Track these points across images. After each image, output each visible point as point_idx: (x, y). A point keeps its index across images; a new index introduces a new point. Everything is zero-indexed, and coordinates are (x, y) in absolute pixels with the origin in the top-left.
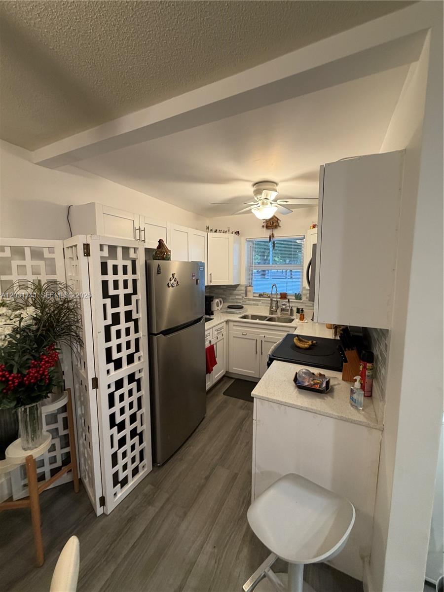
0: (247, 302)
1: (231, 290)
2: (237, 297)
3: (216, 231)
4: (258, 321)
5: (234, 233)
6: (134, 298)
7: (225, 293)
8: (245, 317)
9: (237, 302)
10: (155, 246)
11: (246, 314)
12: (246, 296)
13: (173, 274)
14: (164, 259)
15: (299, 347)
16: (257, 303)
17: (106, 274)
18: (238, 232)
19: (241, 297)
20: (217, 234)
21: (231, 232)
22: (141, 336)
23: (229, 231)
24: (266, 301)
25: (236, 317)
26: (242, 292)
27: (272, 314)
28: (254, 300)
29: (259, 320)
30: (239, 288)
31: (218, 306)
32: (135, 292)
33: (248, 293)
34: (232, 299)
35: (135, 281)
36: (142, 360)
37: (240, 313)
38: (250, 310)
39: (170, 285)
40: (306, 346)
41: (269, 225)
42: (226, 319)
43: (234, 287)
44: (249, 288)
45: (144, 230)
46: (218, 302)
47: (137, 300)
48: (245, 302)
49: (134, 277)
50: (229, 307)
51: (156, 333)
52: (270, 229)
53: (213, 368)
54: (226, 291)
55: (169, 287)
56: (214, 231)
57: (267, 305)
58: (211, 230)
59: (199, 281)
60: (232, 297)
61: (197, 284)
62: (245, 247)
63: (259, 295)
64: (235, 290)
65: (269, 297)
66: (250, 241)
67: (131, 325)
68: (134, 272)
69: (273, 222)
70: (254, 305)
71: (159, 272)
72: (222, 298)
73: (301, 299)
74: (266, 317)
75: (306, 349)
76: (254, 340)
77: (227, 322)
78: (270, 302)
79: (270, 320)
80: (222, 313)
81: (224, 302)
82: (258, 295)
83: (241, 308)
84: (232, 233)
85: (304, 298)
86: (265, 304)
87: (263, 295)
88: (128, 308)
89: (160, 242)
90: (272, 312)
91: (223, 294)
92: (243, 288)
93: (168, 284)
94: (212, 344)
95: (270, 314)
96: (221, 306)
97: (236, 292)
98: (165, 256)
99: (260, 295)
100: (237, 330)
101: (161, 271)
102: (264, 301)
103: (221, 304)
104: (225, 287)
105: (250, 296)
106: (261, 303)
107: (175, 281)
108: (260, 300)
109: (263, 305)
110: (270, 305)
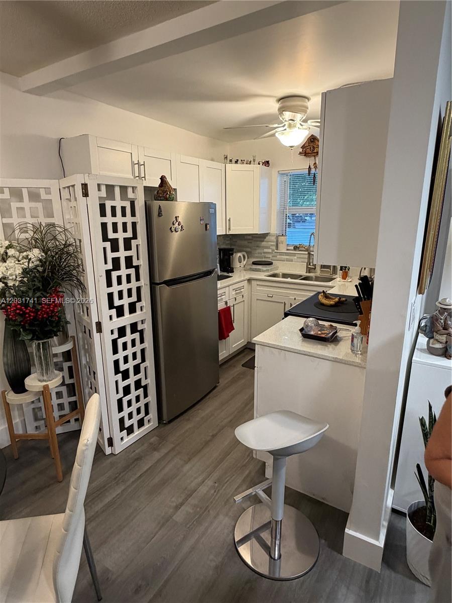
0: (278, 257)
1: (257, 241)
2: (266, 250)
3: (236, 162)
4: (289, 280)
5: (261, 164)
6: (134, 243)
7: (250, 245)
8: (274, 275)
9: (265, 257)
10: (156, 183)
11: (276, 272)
12: (277, 250)
13: (176, 217)
14: (167, 200)
15: (323, 304)
16: (292, 258)
17: (105, 216)
18: (268, 162)
19: (270, 251)
20: (239, 166)
21: (257, 162)
22: (143, 285)
23: (254, 160)
24: (302, 256)
25: (262, 276)
26: (272, 243)
27: (309, 273)
28: (286, 254)
29: (291, 278)
30: (267, 238)
31: (240, 262)
32: (135, 237)
33: (280, 246)
34: (258, 253)
35: (134, 225)
36: (144, 310)
37: (267, 271)
38: (282, 267)
39: (173, 229)
40: (332, 303)
41: (308, 151)
42: (247, 277)
43: (263, 237)
44: (281, 239)
45: (144, 165)
46: (240, 256)
47: (137, 245)
48: (276, 257)
49: (134, 219)
50: (254, 263)
51: (158, 282)
52: (310, 157)
53: (230, 334)
54: (251, 243)
55: (172, 232)
56: (233, 161)
57: (303, 260)
58: (231, 161)
59: (208, 226)
60: (259, 251)
61: (206, 230)
62: (277, 181)
63: (294, 248)
64: (263, 241)
65: (307, 250)
66: (284, 174)
67: (132, 271)
68: (133, 214)
69: (313, 147)
70: (288, 260)
71: (160, 214)
72: (247, 252)
74: (301, 276)
75: (331, 306)
76: (282, 303)
77: (249, 280)
78: (307, 256)
79: (306, 278)
80: (245, 270)
81: (248, 258)
82: (292, 248)
83: (270, 264)
84: (259, 164)
86: (301, 260)
87: (299, 248)
88: (128, 253)
89: (163, 179)
90: (309, 270)
91: (248, 247)
92: (273, 239)
93: (171, 228)
94: (228, 305)
95: (306, 273)
96: (245, 262)
97: (264, 244)
98: (168, 195)
99: (296, 248)
100: (261, 291)
101: (163, 213)
102: (299, 256)
103: (244, 260)
104: (250, 237)
105: (283, 249)
106: (296, 257)
107: (179, 225)
108: (294, 255)
109: (299, 260)
110: (307, 261)
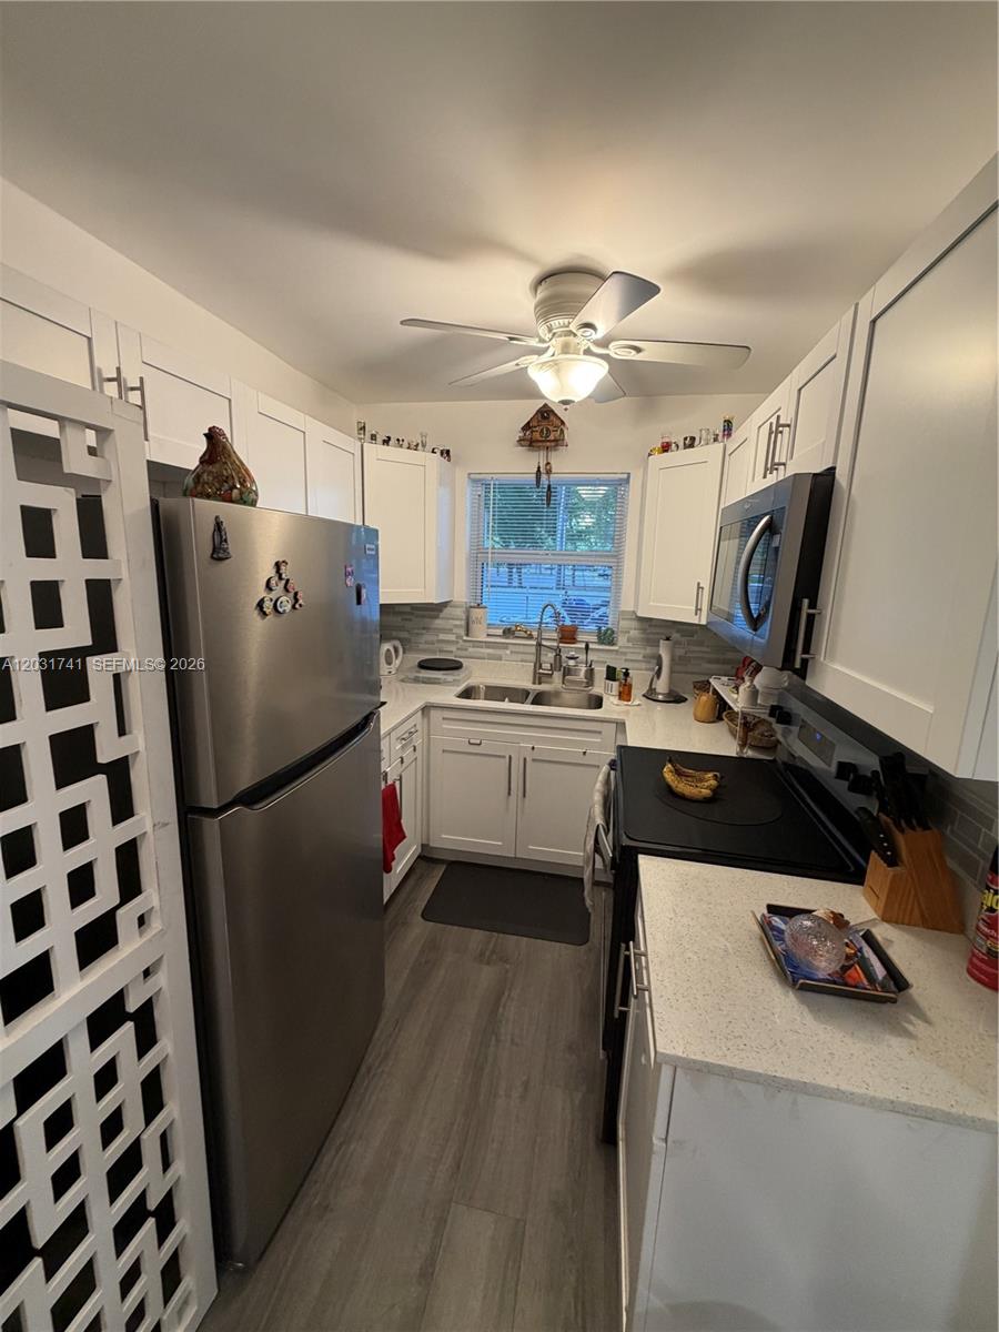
0: (471, 649)
1: (423, 616)
2: (442, 637)
3: (386, 442)
4: (506, 705)
5: (439, 453)
7: (408, 625)
8: (467, 693)
9: (441, 651)
11: (472, 682)
12: (467, 635)
13: (277, 565)
14: (233, 498)
16: (498, 652)
18: (448, 452)
19: (453, 638)
20: (391, 450)
21: (429, 448)
22: (148, 828)
23: (424, 446)
24: (521, 649)
25: (447, 695)
26: (458, 623)
27: (540, 683)
28: (488, 645)
29: (511, 701)
30: (447, 611)
31: (389, 663)
33: (474, 627)
34: (426, 643)
36: (156, 925)
37: (456, 683)
38: (479, 674)
39: (268, 606)
41: (537, 436)
42: (420, 704)
43: (434, 610)
44: (476, 613)
46: (388, 650)
47: (117, 678)
48: (466, 650)
49: (97, 569)
50: (424, 665)
51: (216, 806)
52: (539, 448)
53: (395, 852)
54: (410, 620)
55: (265, 614)
56: (379, 439)
57: (526, 658)
58: (373, 437)
59: (364, 592)
60: (428, 637)
61: (359, 602)
62: (466, 497)
63: (504, 632)
64: (437, 617)
65: (530, 637)
66: (479, 480)
67: (93, 792)
69: (548, 430)
70: (491, 657)
71: (219, 552)
72: (400, 639)
73: (612, 643)
74: (526, 693)
75: (706, 801)
76: (504, 757)
77: (426, 709)
78: (533, 650)
79: (539, 699)
80: (402, 681)
81: (404, 652)
82: (500, 632)
83: (455, 666)
84: (433, 452)
85: (622, 641)
86: (520, 657)
87: (513, 633)
89: (213, 436)
90: (539, 678)
91: (402, 629)
92: (460, 612)
93: (262, 601)
94: (390, 782)
95: (534, 683)
96: (398, 662)
97: (438, 623)
98: (235, 491)
99: (508, 632)
100: (450, 732)
101: (231, 546)
102: (516, 649)
103: (397, 657)
104: (408, 609)
105: (480, 634)
106: (508, 652)
107: (286, 589)
108: (505, 646)
109: (514, 657)
110: (533, 658)
